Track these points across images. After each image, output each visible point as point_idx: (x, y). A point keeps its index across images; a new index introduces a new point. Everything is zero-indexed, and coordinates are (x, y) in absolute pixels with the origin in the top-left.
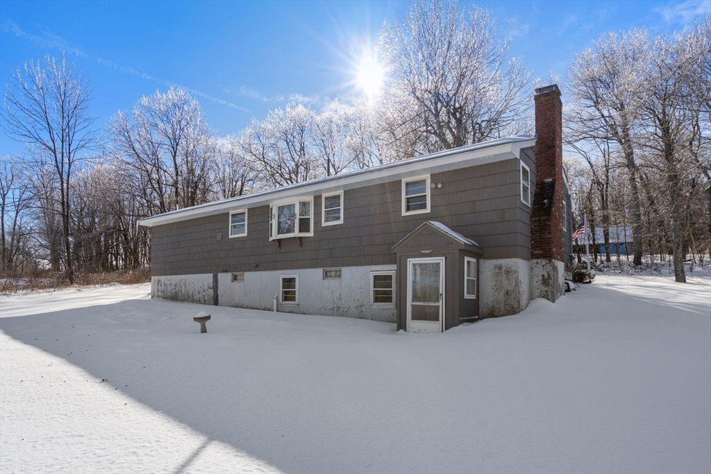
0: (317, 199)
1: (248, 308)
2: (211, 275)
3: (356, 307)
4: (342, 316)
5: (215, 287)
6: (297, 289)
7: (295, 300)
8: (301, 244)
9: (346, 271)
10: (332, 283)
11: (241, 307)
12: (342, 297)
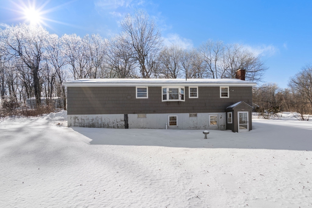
2: (123, 115)
3: (203, 126)
4: (198, 129)
5: (126, 121)
6: (177, 121)
7: (176, 125)
8: (180, 104)
9: (199, 115)
10: (194, 118)
12: (198, 123)
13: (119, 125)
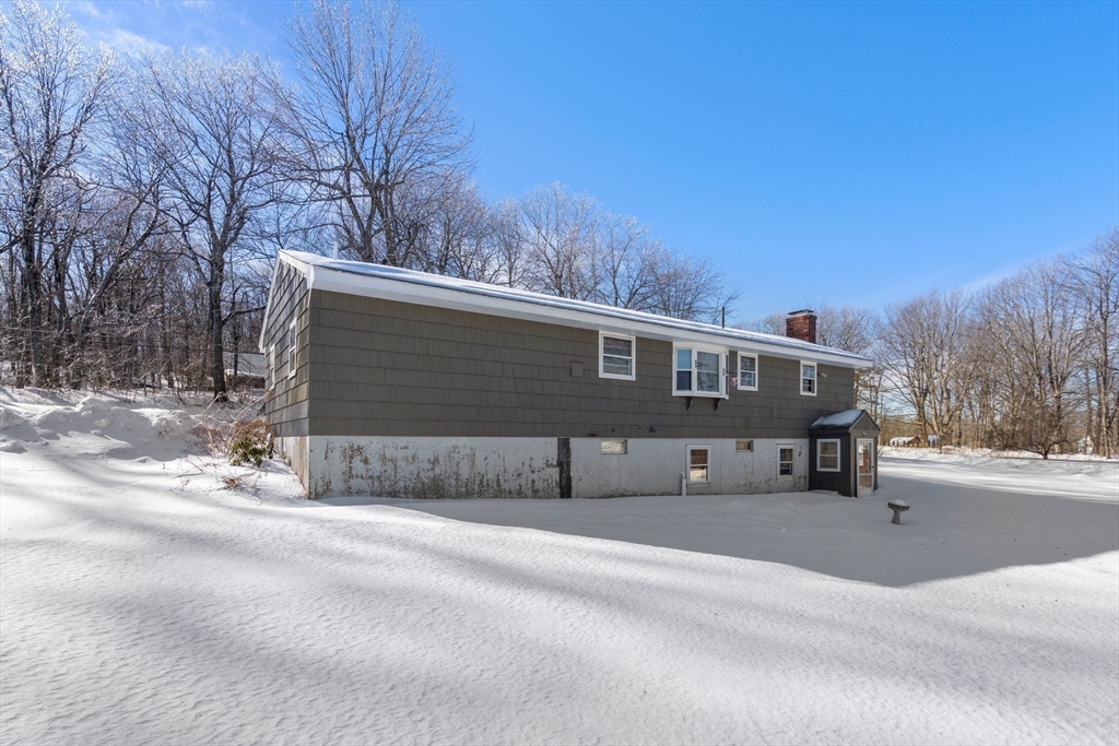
0: (733, 354)
1: (635, 495)
2: (554, 440)
3: (766, 482)
5: (564, 464)
6: (709, 463)
8: (716, 407)
9: (758, 443)
10: (746, 456)
11: (623, 495)
12: (754, 471)
13: (540, 485)
